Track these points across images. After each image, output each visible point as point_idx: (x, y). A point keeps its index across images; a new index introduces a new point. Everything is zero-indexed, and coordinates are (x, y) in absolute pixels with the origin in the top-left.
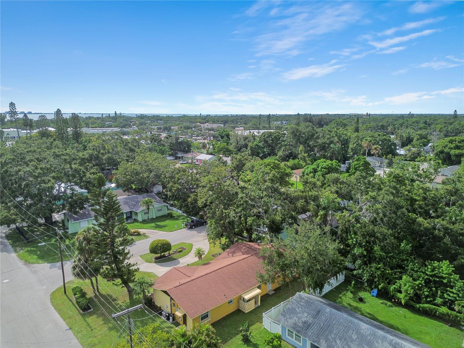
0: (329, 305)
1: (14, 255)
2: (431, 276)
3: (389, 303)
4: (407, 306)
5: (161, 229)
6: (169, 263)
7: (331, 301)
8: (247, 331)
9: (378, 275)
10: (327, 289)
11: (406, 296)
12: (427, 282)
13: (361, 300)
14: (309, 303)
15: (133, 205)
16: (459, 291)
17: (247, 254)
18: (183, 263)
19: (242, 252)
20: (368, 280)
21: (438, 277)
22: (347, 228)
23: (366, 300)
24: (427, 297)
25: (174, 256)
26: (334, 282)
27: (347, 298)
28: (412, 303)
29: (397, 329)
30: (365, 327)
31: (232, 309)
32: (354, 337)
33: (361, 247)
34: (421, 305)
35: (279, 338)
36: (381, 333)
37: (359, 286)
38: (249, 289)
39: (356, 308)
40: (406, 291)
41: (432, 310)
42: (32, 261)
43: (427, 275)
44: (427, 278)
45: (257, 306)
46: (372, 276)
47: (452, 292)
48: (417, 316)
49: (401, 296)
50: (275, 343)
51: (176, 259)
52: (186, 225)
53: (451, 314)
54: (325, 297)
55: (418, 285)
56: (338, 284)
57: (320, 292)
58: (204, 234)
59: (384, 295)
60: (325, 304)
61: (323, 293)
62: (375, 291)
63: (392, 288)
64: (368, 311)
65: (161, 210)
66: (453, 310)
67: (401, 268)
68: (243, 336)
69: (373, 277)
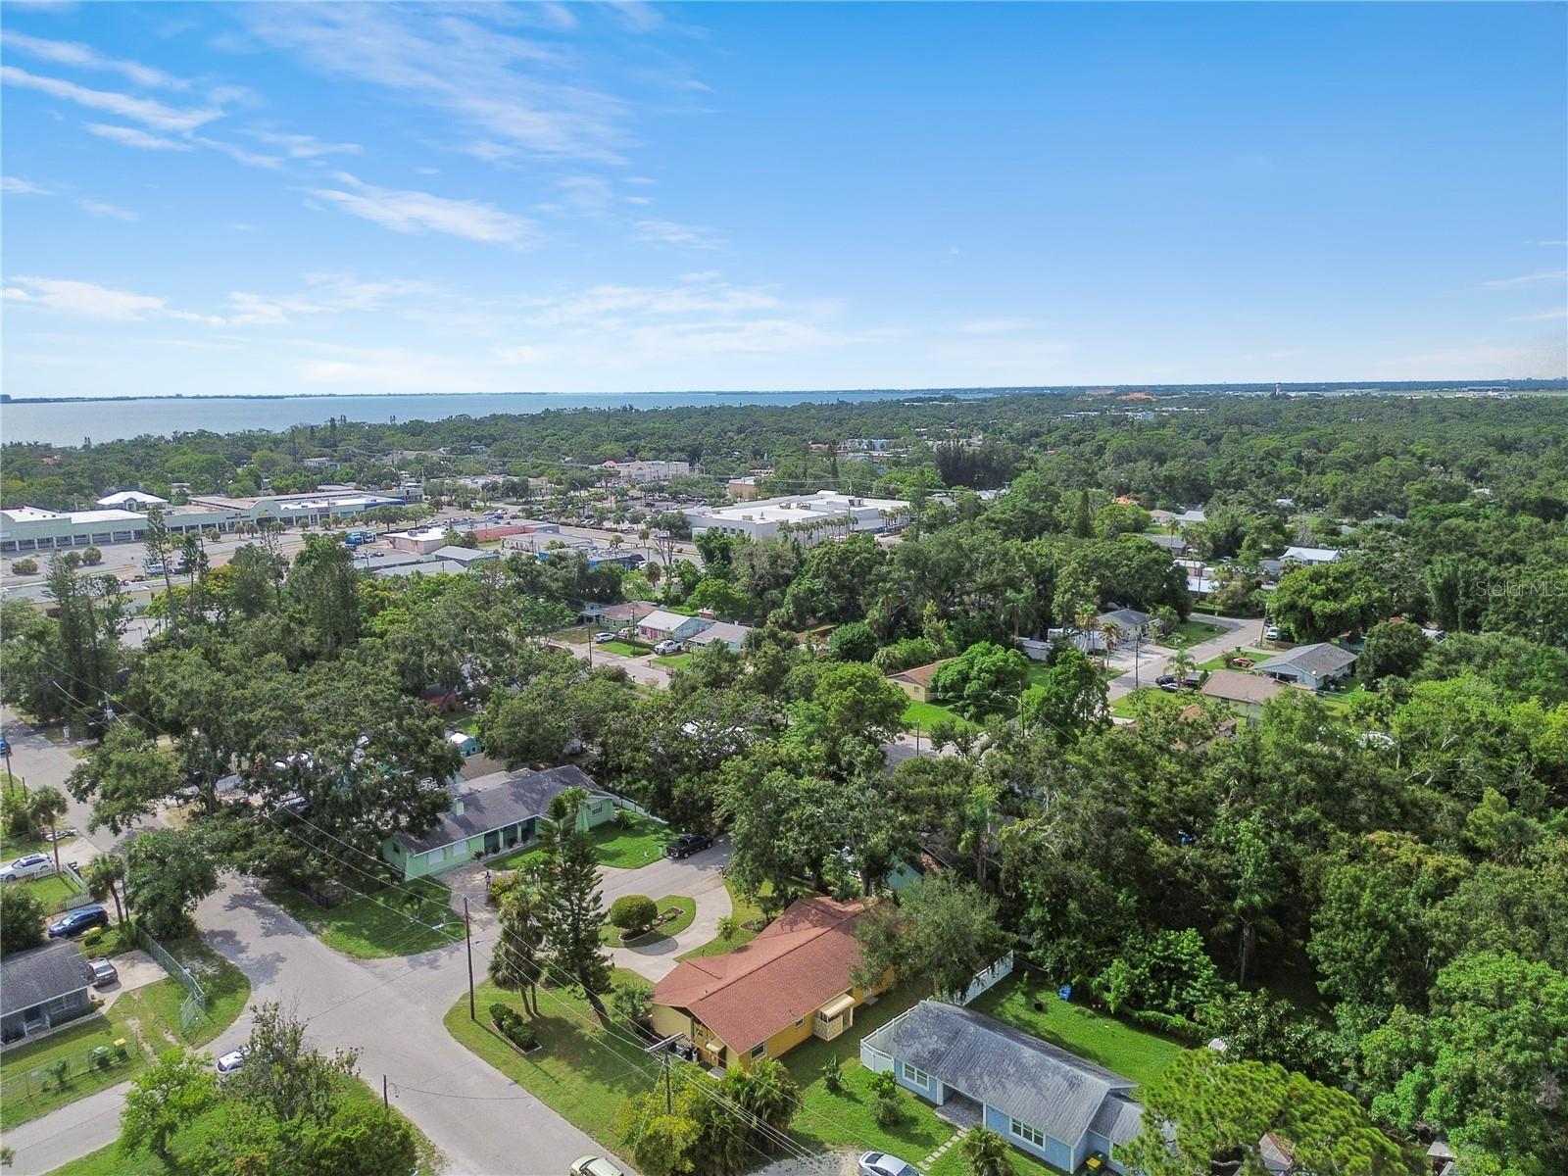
0: (977, 1021)
1: (312, 939)
2: (1164, 959)
3: (1089, 1012)
4: (1120, 1016)
5: (613, 863)
6: (657, 945)
7: (982, 1012)
8: (835, 1071)
9: (1071, 959)
10: (974, 991)
11: (1117, 997)
12: (1156, 972)
13: (1040, 1008)
14: (940, 1019)
15: (535, 801)
16: (1206, 986)
17: (822, 926)
18: (684, 946)
19: (811, 922)
20: (1054, 970)
21: (1174, 961)
22: (1016, 868)
23: (1048, 1008)
24: (1153, 997)
25: (663, 929)
26: (986, 979)
27: (1015, 1006)
28: (1128, 1009)
29: (1093, 1057)
30: (1028, 1054)
31: (802, 1035)
32: (1011, 1070)
33: (1042, 905)
34: (1142, 1013)
35: (891, 1078)
36: (1052, 1061)
37: (1039, 981)
38: (831, 996)
39: (1029, 1024)
40: (1118, 987)
41: (1159, 1021)
42: (362, 952)
43: (1155, 957)
44: (1155, 964)
45: (847, 1028)
46: (1061, 960)
47: (1194, 988)
48: (1136, 1034)
49: (1109, 997)
50: (886, 1085)
51: (667, 937)
52: (669, 851)
53: (1189, 1028)
54: (970, 1006)
55: (1139, 977)
56: (996, 980)
57: (962, 999)
58: (713, 871)
59: (1082, 996)
60: (967, 1018)
61: (968, 1000)
62: (1067, 989)
63: (1095, 982)
64: (1049, 1028)
65: (600, 810)
66: (1194, 1020)
67: (1113, 944)
68: (829, 1080)
69: (1062, 963)
